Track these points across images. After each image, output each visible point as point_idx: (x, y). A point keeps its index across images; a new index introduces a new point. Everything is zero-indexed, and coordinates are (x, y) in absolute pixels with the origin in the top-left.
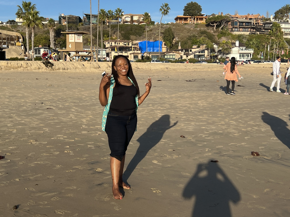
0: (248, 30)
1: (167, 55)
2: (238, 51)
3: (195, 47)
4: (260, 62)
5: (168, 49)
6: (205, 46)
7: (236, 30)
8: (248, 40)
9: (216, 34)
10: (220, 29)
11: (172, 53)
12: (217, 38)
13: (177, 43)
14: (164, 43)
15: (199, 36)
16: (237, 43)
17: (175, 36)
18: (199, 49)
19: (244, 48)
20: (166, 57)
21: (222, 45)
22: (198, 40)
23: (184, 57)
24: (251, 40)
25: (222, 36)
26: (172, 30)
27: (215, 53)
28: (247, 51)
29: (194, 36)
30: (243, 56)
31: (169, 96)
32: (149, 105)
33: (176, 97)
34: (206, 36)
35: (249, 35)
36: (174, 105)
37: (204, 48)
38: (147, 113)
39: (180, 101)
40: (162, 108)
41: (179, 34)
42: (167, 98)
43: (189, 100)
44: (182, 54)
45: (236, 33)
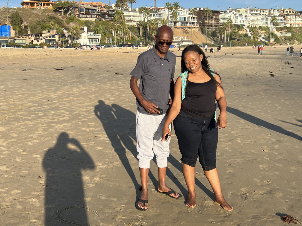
0: (94, 17)
1: (17, 40)
2: (87, 37)
3: (45, 32)
4: (109, 47)
5: (17, 34)
6: (55, 31)
7: (83, 16)
8: (95, 26)
9: (65, 19)
10: (68, 15)
11: (21, 38)
12: (65, 24)
13: (26, 27)
14: (12, 28)
15: (48, 21)
16: (85, 29)
17: (23, 20)
18: (49, 34)
19: (93, 33)
20: (16, 42)
21: (72, 30)
22: (48, 25)
23: (35, 42)
24: (98, 26)
25: (71, 22)
26: (20, 14)
27: (66, 38)
28: (95, 37)
29: (43, 21)
30: (92, 41)
31: (55, 94)
32: (39, 114)
33: (65, 96)
34: (55, 21)
35: (95, 21)
36: (72, 110)
37: (55, 33)
38: (46, 133)
39: (76, 103)
40: (60, 119)
41: (27, 19)
42: (56, 99)
43: (84, 99)
44: (33, 38)
45: (83, 19)
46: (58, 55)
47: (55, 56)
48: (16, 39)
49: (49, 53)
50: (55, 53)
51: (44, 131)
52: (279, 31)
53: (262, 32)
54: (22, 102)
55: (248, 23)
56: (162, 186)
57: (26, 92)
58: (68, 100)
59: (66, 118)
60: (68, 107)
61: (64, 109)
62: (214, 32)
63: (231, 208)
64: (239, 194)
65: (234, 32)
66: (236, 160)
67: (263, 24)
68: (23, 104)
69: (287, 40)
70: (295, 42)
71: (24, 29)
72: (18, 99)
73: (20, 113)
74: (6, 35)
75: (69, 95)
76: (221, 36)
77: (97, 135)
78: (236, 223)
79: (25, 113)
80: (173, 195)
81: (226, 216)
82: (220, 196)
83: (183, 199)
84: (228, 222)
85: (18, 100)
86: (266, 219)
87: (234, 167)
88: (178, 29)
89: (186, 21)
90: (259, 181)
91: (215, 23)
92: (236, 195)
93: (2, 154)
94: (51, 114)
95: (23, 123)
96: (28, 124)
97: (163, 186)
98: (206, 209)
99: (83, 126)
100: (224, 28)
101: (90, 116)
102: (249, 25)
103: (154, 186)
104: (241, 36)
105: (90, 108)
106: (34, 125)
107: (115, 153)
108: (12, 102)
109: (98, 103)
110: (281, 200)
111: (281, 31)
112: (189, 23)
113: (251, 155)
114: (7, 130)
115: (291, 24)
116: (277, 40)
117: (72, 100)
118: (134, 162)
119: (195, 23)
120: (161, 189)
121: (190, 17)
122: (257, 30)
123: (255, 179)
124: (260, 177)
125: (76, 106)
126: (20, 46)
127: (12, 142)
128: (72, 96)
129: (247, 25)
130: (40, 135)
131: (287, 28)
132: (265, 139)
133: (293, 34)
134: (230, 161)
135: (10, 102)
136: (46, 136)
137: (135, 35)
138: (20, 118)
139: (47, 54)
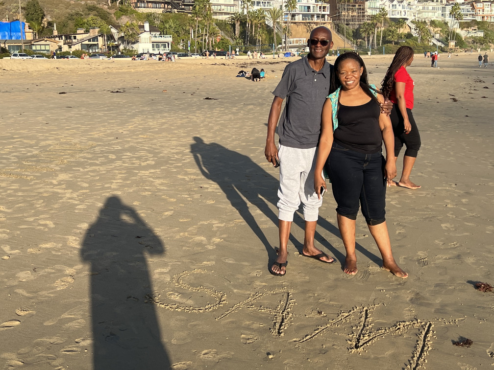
0: (160, 7)
1: (36, 45)
2: (150, 39)
3: (81, 33)
4: (186, 55)
5: (36, 35)
6: (97, 30)
7: (143, 5)
8: (162, 22)
9: (112, 11)
10: (118, 4)
11: (43, 41)
12: (114, 18)
13: (50, 25)
14: (27, 25)
16: (147, 26)
17: (45, 13)
18: (88, 35)
20: (34, 48)
21: (125, 28)
22: (85, 20)
23: (65, 48)
24: (167, 22)
25: (123, 15)
26: (40, 3)
27: (115, 41)
28: (163, 39)
29: (77, 14)
30: (158, 47)
31: (124, 129)
32: (110, 157)
33: (140, 131)
34: (97, 14)
35: (163, 14)
36: (157, 151)
37: (97, 34)
38: (128, 182)
39: (159, 141)
40: (143, 163)
41: (52, 11)
42: (128, 136)
43: (170, 136)
44: (61, 42)
45: (142, 10)
46: (109, 70)
47: (105, 71)
48: (35, 43)
49: (94, 66)
50: (104, 65)
51: (125, 179)
52: (464, 28)
53: (436, 29)
54: (79, 140)
55: (412, 15)
56: (309, 247)
57: (79, 126)
58: (145, 137)
59: (150, 161)
60: (148, 147)
61: (144, 150)
62: (357, 30)
63: (405, 274)
64: (415, 258)
65: (390, 31)
66: (408, 218)
67: (437, 17)
68: (81, 142)
69: (477, 43)
70: (490, 46)
71: (47, 27)
72: (72, 135)
73: (82, 155)
74: (17, 38)
75: (145, 130)
76: (368, 38)
77: (201, 186)
78: (413, 291)
79: (90, 156)
80: (324, 259)
81: (400, 284)
82: (390, 260)
83: (338, 265)
84: (403, 291)
85: (72, 137)
86: (453, 287)
87: (405, 226)
88: (297, 25)
89: (311, 12)
90: (442, 243)
91: (359, 16)
92: (410, 260)
93: (76, 209)
94: (127, 157)
95: (91, 169)
96: (98, 170)
97: (311, 247)
98: (371, 276)
99: (178, 173)
100: (373, 23)
101: (184, 160)
102: (414, 18)
103: (296, 249)
104: (401, 38)
105: (183, 148)
106: (108, 171)
107: (234, 208)
108: (65, 140)
109: (193, 142)
110: (474, 266)
111: (468, 27)
112: (315, 16)
113: (429, 211)
114: (71, 177)
115: (483, 17)
116: (460, 43)
117: (152, 137)
118: (262, 220)
119: (326, 17)
120: (308, 251)
121: (317, 5)
122: (427, 27)
123: (437, 242)
124: (442, 238)
125: (160, 146)
126: (42, 56)
127: (84, 194)
128: (150, 132)
129: (411, 18)
130: (121, 184)
131: (477, 23)
132: (447, 191)
133: (487, 34)
134: (398, 219)
135: (61, 140)
136: (129, 186)
137: (228, 36)
138: (83, 162)
139: (91, 67)
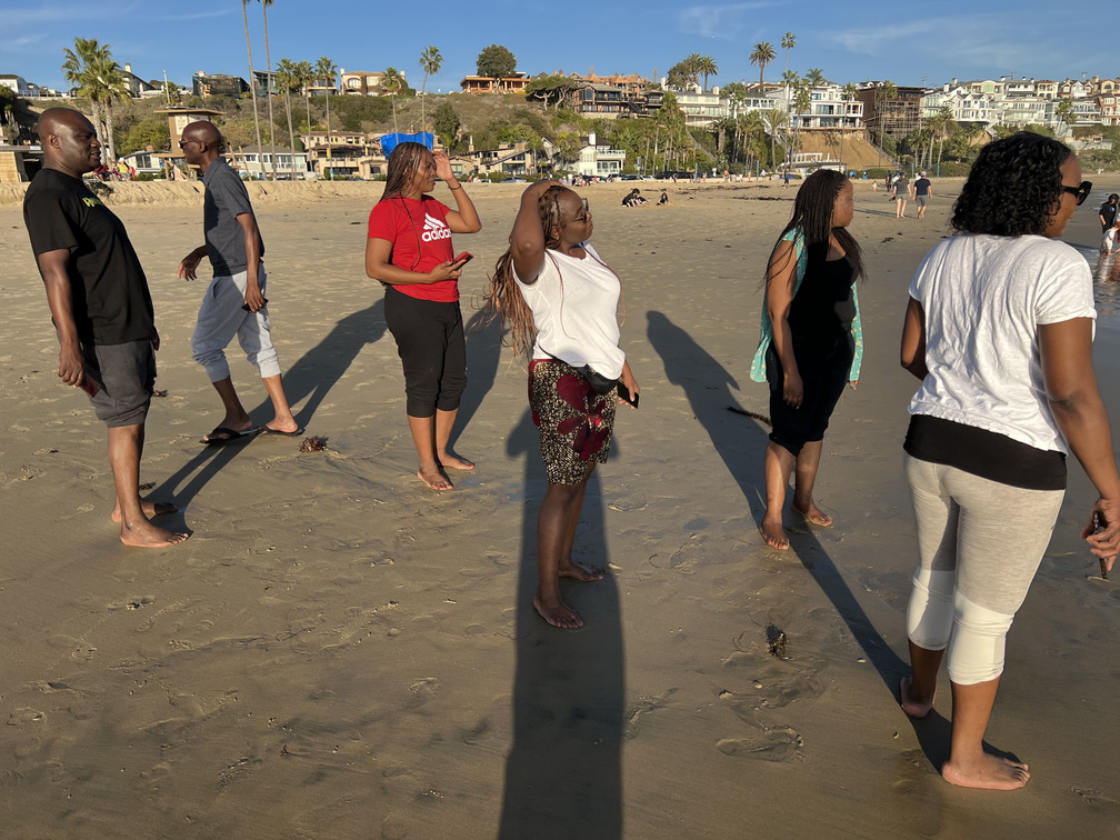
0: (614, 110)
2: (595, 156)
3: (504, 148)
4: (634, 178)
6: (524, 143)
7: (590, 108)
8: (615, 131)
9: (549, 117)
10: (556, 108)
12: (550, 127)
13: (466, 137)
14: (436, 137)
15: (513, 123)
16: (593, 138)
17: (461, 122)
18: (512, 151)
19: (608, 148)
21: (561, 141)
22: (511, 131)
23: (483, 169)
24: (621, 131)
25: (562, 122)
26: (455, 108)
27: (548, 159)
28: (613, 156)
29: (501, 122)
30: (605, 166)
34: (527, 122)
35: (616, 121)
37: (524, 149)
41: (469, 119)
44: (478, 162)
45: (590, 115)
52: (1081, 136)
55: (996, 116)
62: (904, 141)
65: (956, 142)
67: (1036, 120)
69: (1099, 160)
71: (461, 141)
76: (921, 152)
88: (812, 134)
89: (835, 115)
91: (908, 120)
100: (928, 130)
102: (998, 121)
111: (1086, 136)
112: (841, 121)
115: (1114, 120)
119: (858, 121)
121: (844, 104)
129: (993, 121)
137: (707, 151)
